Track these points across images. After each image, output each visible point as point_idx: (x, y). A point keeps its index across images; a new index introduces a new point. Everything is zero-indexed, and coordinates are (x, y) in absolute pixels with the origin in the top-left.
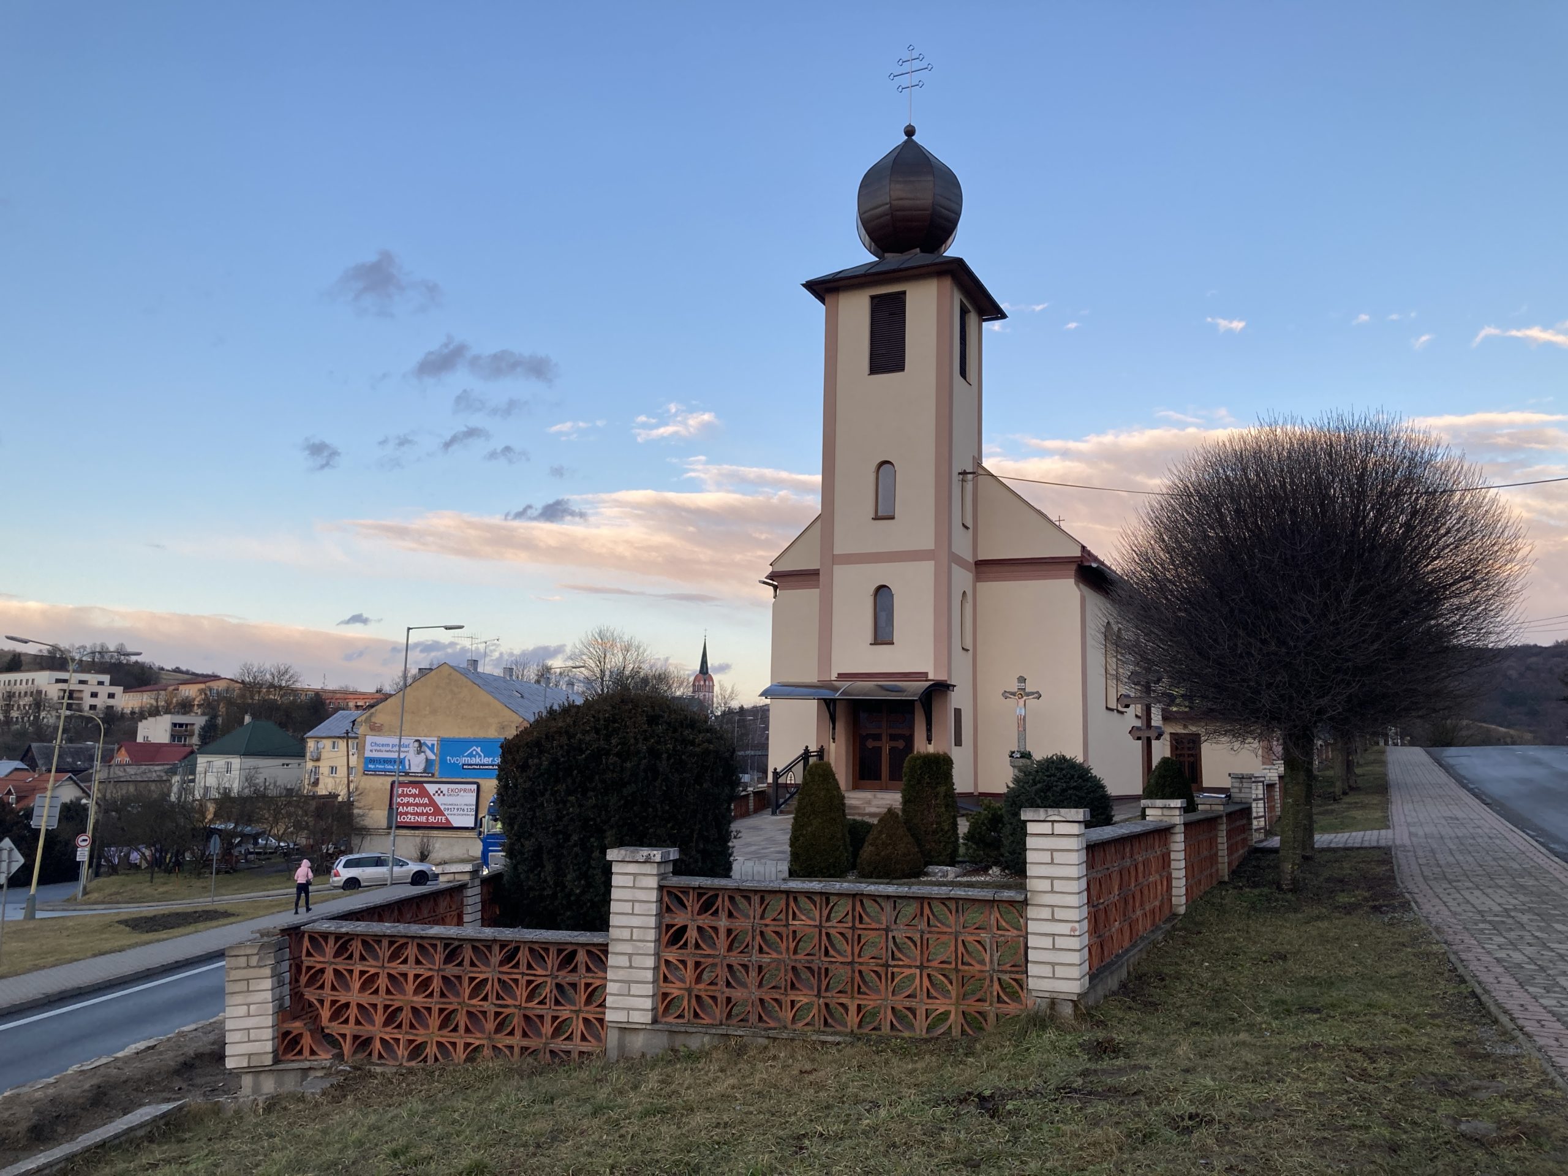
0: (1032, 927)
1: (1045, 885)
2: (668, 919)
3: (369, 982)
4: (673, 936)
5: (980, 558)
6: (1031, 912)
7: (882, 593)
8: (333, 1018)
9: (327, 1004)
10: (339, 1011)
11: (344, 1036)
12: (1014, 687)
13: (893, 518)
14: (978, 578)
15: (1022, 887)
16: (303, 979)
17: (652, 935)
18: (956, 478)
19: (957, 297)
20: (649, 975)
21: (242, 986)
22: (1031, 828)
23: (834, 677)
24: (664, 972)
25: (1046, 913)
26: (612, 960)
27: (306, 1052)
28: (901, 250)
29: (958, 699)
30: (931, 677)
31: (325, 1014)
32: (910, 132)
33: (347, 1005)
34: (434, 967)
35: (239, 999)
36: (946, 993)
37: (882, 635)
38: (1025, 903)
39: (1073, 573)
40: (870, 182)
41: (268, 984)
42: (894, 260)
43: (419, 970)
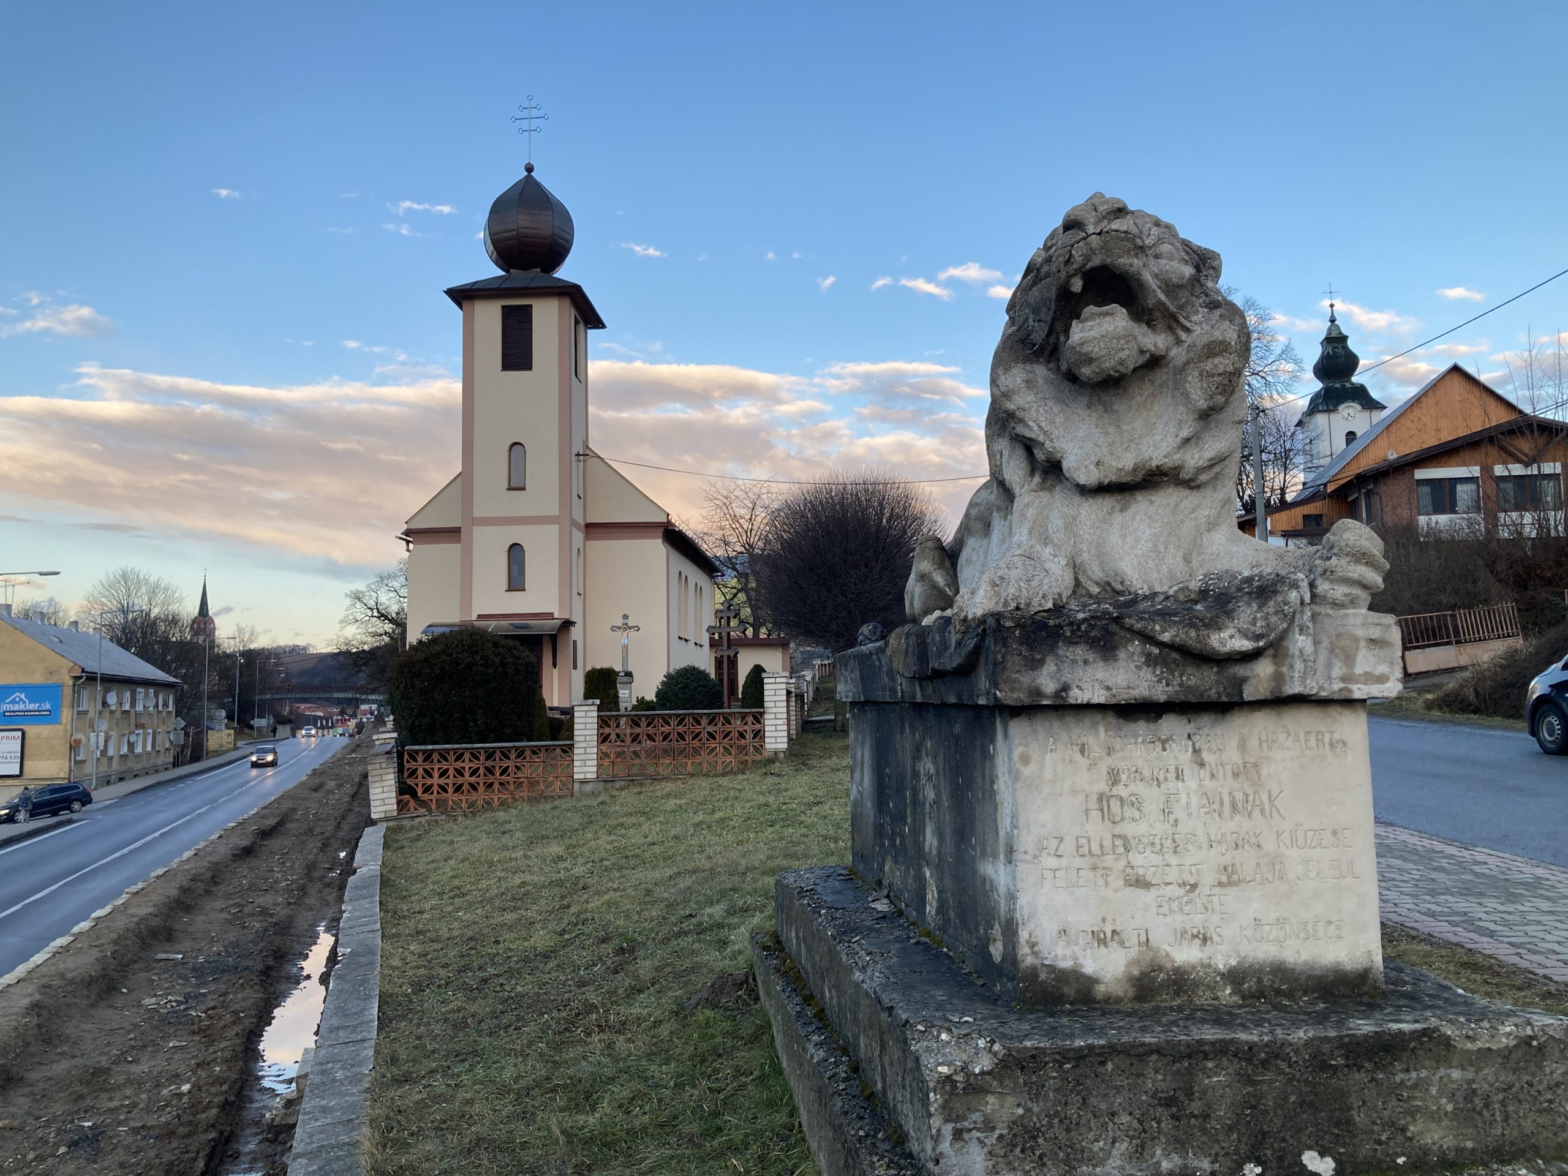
0: (767, 722)
1: (772, 704)
2: (601, 731)
3: (444, 773)
4: (603, 739)
5: (589, 521)
6: (766, 716)
7: (515, 552)
8: (424, 793)
9: (420, 786)
10: (427, 789)
11: (431, 800)
12: (619, 622)
13: (524, 489)
14: (587, 538)
15: (763, 707)
16: (406, 774)
17: (595, 738)
18: (574, 458)
19: (573, 312)
20: (595, 756)
21: (379, 778)
22: (766, 681)
23: (474, 617)
24: (602, 756)
25: (773, 716)
26: (576, 751)
27: (412, 809)
28: (525, 267)
29: (576, 633)
30: (556, 616)
31: (420, 791)
32: (529, 169)
33: (432, 785)
34: (481, 763)
35: (377, 785)
36: (730, 754)
37: (516, 583)
38: (764, 713)
39: (661, 534)
40: (500, 207)
41: (392, 776)
42: (521, 278)
43: (471, 765)
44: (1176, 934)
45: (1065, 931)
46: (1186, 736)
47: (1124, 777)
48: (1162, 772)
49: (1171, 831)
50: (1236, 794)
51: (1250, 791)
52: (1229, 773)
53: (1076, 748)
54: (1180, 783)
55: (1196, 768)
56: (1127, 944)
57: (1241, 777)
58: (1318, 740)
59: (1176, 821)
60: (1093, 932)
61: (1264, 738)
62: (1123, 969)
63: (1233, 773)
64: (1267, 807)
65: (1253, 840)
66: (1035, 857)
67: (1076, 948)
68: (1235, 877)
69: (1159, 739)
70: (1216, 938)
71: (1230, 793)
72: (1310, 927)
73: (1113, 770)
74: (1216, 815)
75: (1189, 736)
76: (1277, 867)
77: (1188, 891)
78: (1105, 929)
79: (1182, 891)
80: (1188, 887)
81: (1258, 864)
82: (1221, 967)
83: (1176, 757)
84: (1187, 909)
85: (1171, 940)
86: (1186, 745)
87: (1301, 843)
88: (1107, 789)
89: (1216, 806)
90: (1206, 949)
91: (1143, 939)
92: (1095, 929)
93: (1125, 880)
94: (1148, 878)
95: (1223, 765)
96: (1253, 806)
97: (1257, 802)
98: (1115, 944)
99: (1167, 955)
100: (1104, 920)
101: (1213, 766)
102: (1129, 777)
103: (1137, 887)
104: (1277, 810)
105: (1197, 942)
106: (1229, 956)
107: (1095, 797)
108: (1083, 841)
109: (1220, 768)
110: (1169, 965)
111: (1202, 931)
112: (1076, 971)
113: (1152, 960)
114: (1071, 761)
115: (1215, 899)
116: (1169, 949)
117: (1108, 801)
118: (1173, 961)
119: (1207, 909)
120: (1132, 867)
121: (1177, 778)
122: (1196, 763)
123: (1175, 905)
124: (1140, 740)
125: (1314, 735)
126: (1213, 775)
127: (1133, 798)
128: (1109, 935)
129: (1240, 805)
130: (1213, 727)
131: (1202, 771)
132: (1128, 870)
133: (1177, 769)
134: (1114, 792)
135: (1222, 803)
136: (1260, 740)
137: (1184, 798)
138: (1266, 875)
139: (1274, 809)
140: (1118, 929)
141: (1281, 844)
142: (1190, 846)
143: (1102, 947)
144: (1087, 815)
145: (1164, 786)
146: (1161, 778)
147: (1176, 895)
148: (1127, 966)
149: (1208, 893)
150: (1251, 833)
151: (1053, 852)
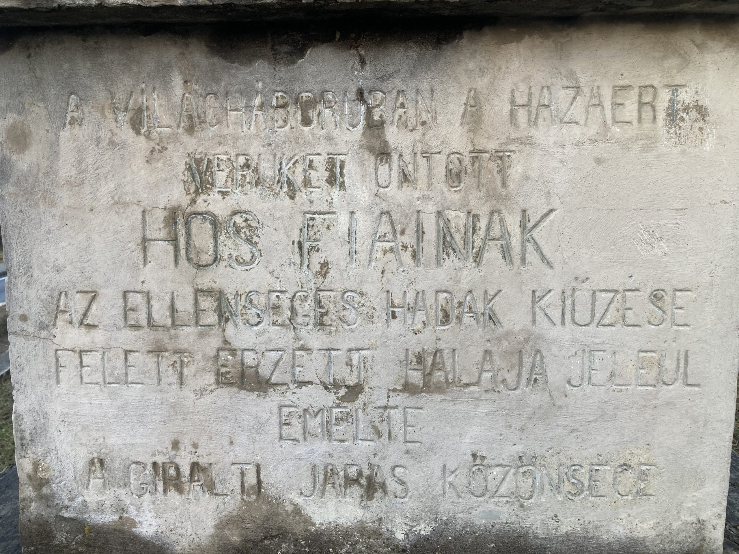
44: (314, 476)
45: (101, 462)
46: (352, 95)
47: (220, 177)
48: (299, 169)
49: (313, 283)
50: (451, 214)
51: (483, 211)
52: (440, 172)
53: (124, 118)
54: (336, 193)
55: (371, 160)
56: (219, 489)
57: (467, 181)
58: (641, 104)
59: (325, 265)
60: (155, 464)
61: (520, 100)
62: (211, 531)
63: (449, 172)
64: (515, 242)
65: (480, 306)
66: (43, 327)
67: (121, 492)
68: (439, 375)
69: (297, 101)
70: (392, 485)
71: (439, 213)
72: (584, 475)
73: (199, 162)
74: (406, 257)
75: (361, 95)
76: (527, 361)
77: (343, 399)
78: (178, 460)
79: (330, 399)
80: (342, 392)
81: (487, 352)
82: (400, 536)
83: (329, 138)
84: (338, 430)
85: (306, 484)
86: (354, 114)
87: (582, 316)
88: (185, 200)
89: (409, 239)
90: (374, 504)
91: (251, 480)
92: (160, 459)
93: (218, 374)
94: (264, 371)
95: (427, 155)
96: (487, 239)
97: (496, 232)
98: (196, 487)
99: (297, 511)
100: (176, 445)
101: (407, 158)
102: (230, 177)
103: (242, 387)
104: (538, 249)
105: (356, 491)
106: (417, 520)
107: (161, 215)
108: (136, 300)
109: (422, 162)
110: (299, 529)
111: (366, 472)
112: (122, 532)
113: (267, 519)
114: (112, 143)
115: (396, 414)
116: (300, 500)
117: (187, 224)
118: (308, 521)
119: (379, 433)
120: (233, 352)
121: (331, 181)
122: (371, 149)
123: (314, 424)
124: (257, 101)
125: (634, 94)
126: (405, 178)
127: (238, 219)
128: (186, 470)
129: (458, 237)
130: (413, 75)
131: (383, 169)
132: (223, 355)
133: (331, 162)
134: (201, 205)
135: (420, 232)
136: (513, 103)
137: (343, 219)
138: (504, 374)
139: (530, 247)
140: (203, 461)
141: (540, 316)
142: (350, 315)
143: (172, 493)
144: (145, 250)
145: (302, 196)
146: (298, 179)
147: (319, 405)
148: (219, 527)
149: (383, 402)
150: (478, 294)
151: (76, 318)
